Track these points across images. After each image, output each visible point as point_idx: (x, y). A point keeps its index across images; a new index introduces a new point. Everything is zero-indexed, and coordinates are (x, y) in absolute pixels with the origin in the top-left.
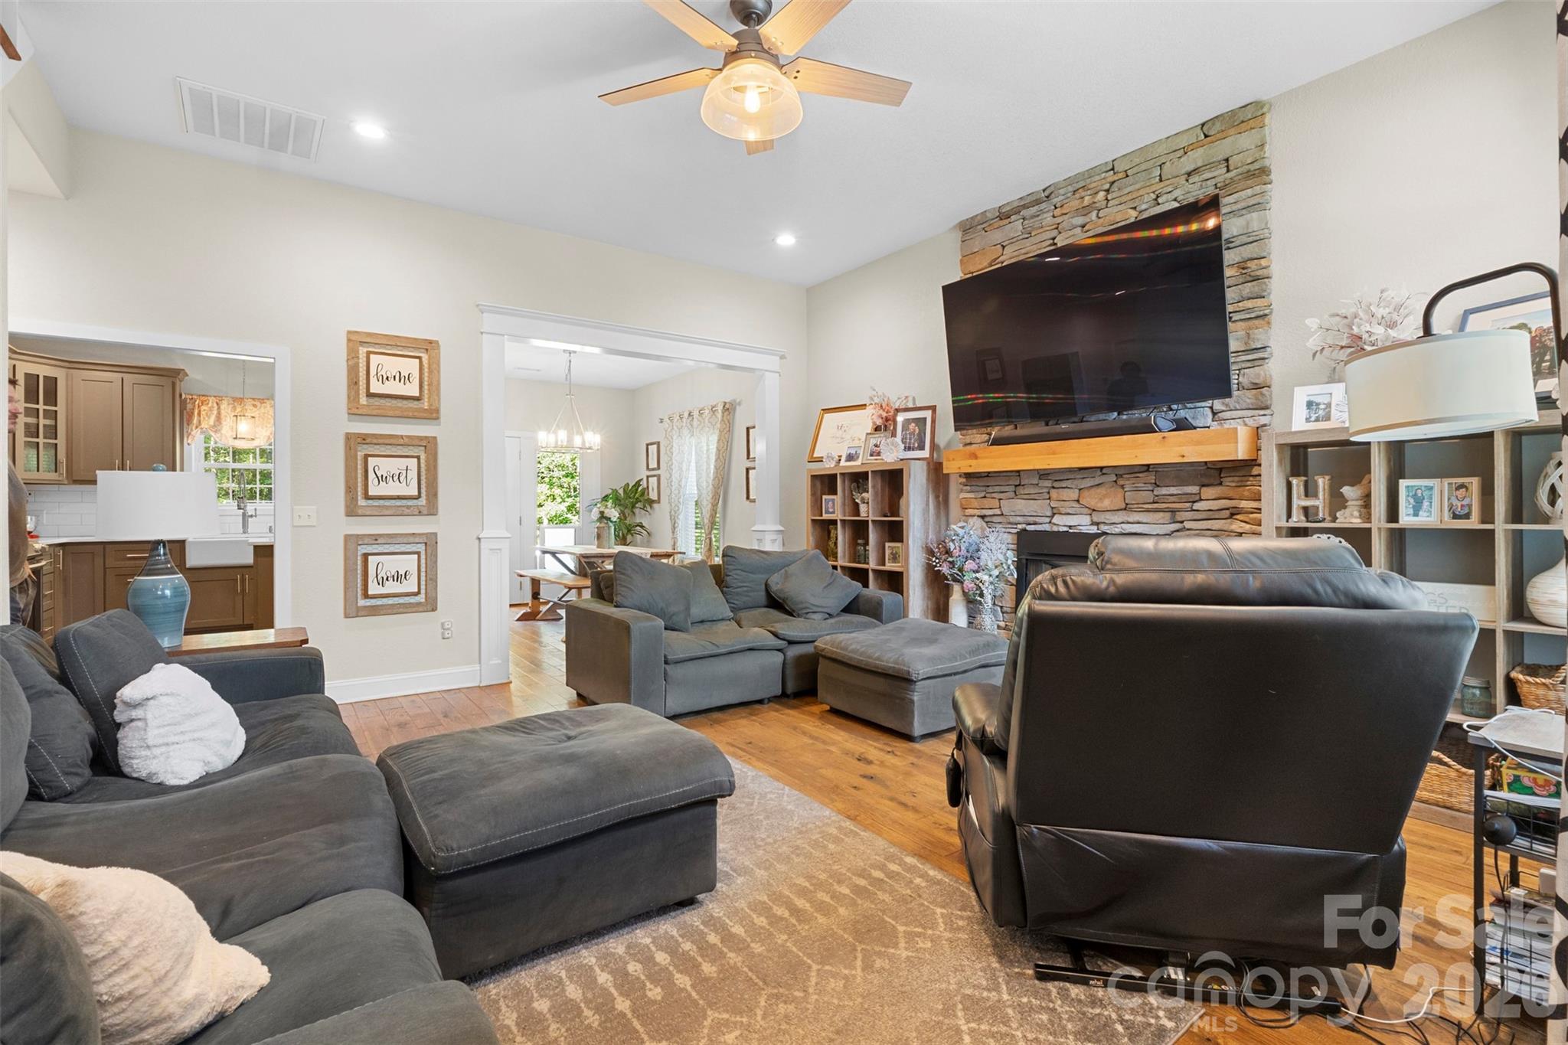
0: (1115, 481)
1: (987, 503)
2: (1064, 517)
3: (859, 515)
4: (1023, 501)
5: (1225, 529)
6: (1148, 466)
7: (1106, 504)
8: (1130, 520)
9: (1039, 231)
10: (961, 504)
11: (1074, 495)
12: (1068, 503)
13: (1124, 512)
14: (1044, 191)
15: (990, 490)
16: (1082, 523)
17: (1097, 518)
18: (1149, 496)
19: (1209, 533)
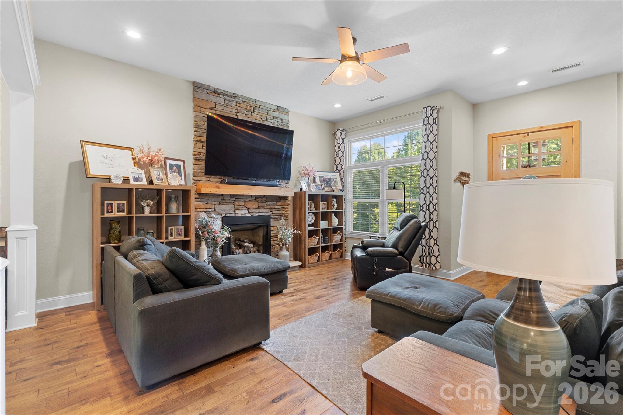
0: (255, 200)
1: (209, 206)
2: (240, 211)
4: (224, 205)
5: (282, 213)
6: (264, 196)
7: (254, 207)
8: (261, 211)
10: (195, 206)
11: (242, 203)
12: (241, 206)
13: (257, 209)
14: (234, 94)
15: (210, 201)
16: (245, 213)
17: (250, 211)
18: (264, 204)
19: (278, 214)
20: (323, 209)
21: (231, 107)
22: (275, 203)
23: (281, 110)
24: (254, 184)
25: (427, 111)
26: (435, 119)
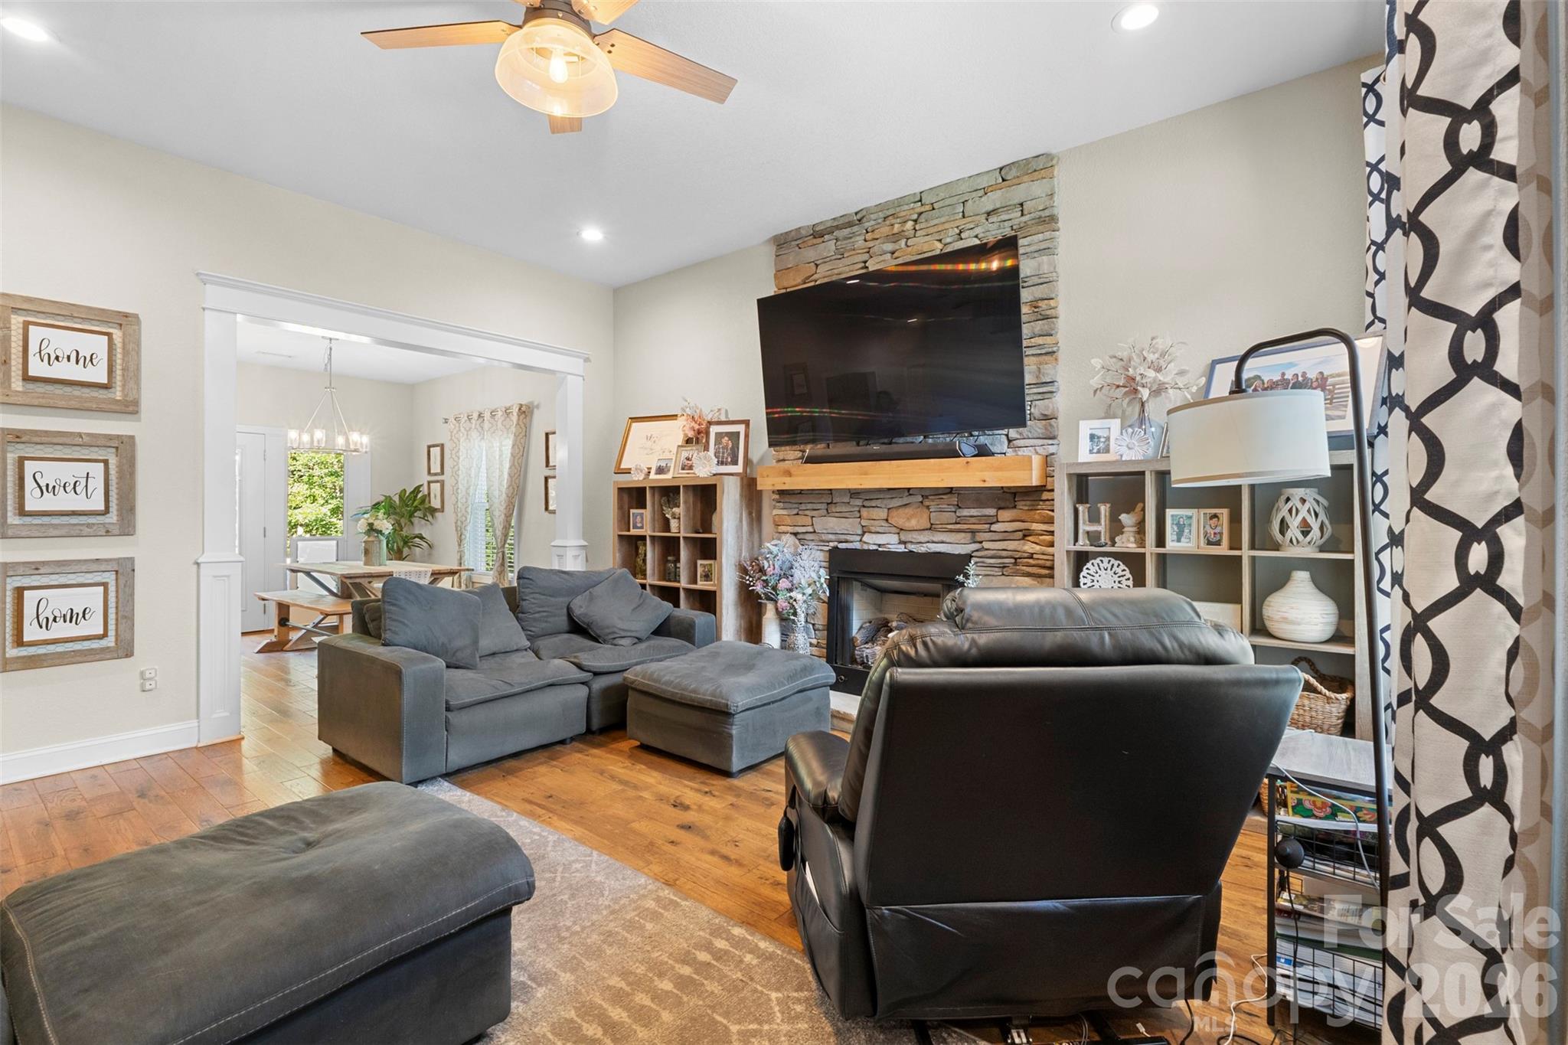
0: (922, 502)
1: (800, 520)
2: (874, 536)
3: (669, 531)
4: (835, 519)
5: (1019, 549)
6: (952, 488)
7: (913, 523)
8: (935, 539)
9: (851, 253)
10: (774, 521)
11: (882, 514)
12: (876, 523)
13: (926, 531)
14: (856, 214)
15: (803, 507)
16: (890, 542)
17: (904, 537)
18: (952, 517)
19: (1004, 553)
21: (854, 252)
22: (992, 511)
24: (876, 454)
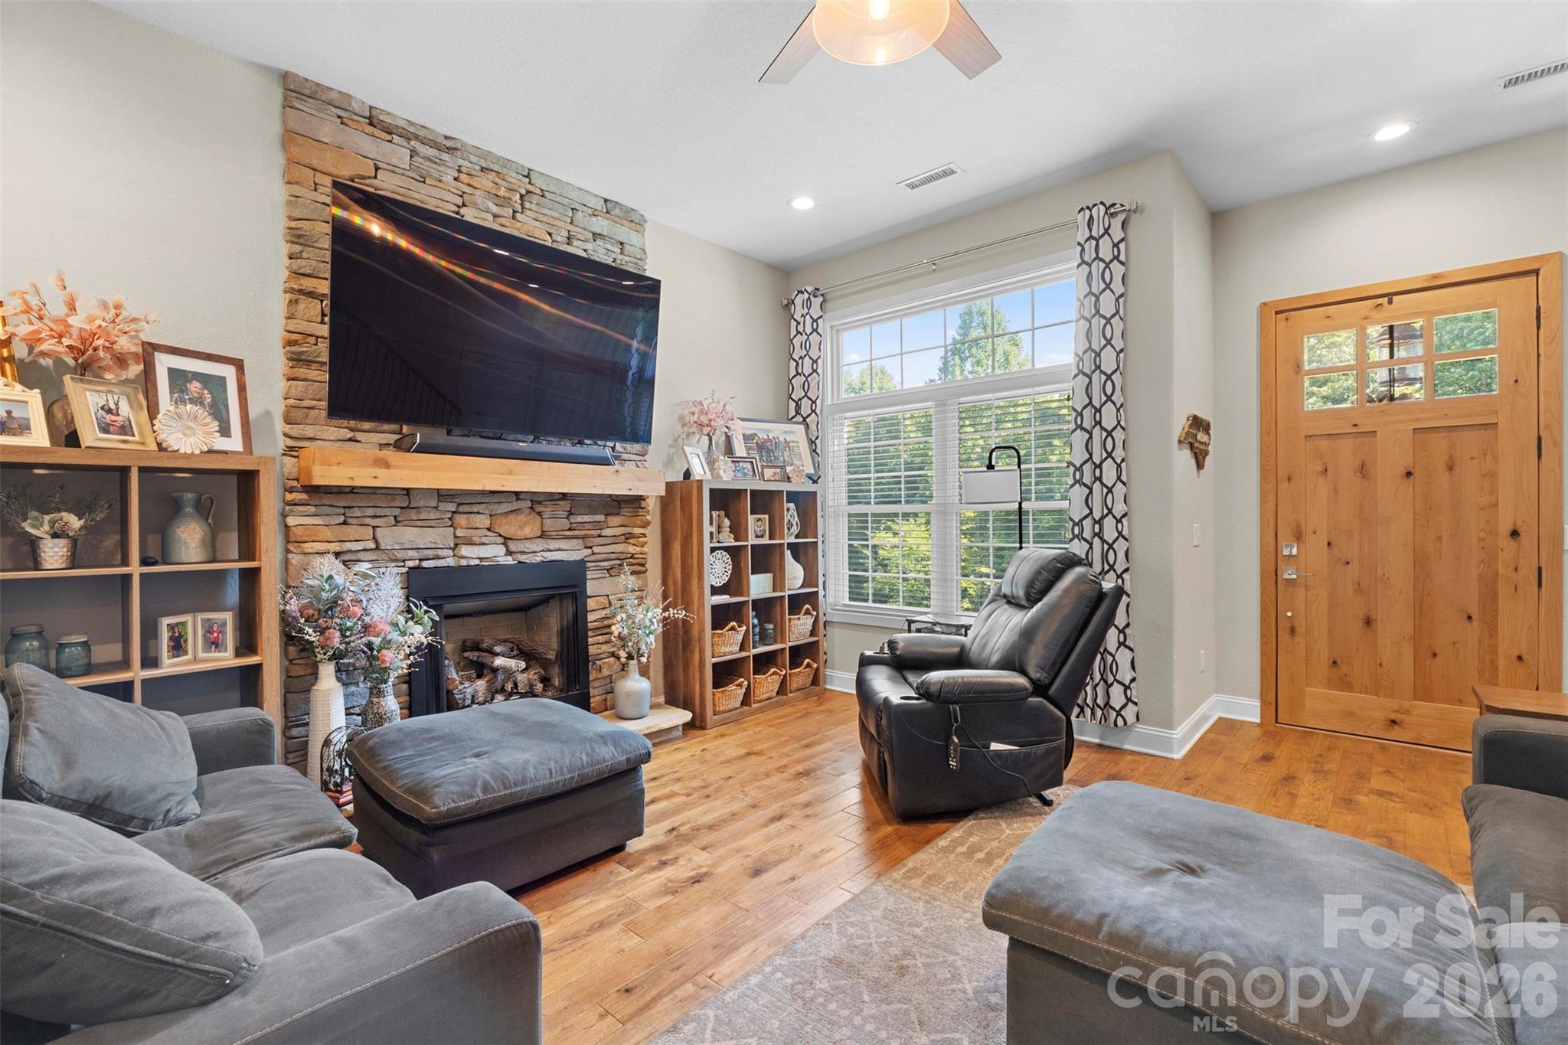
0: (531, 508)
1: (351, 531)
2: (472, 548)
4: (415, 529)
5: (625, 551)
6: (563, 494)
7: (527, 531)
8: (551, 548)
9: (434, 183)
10: (290, 535)
11: (483, 521)
12: (479, 531)
13: (539, 540)
14: (446, 138)
15: (357, 512)
16: (494, 553)
17: (513, 546)
18: (565, 523)
19: (613, 556)
20: (757, 537)
21: (438, 184)
22: (600, 518)
23: (617, 211)
24: (524, 452)
25: (1091, 217)
26: (1116, 245)
